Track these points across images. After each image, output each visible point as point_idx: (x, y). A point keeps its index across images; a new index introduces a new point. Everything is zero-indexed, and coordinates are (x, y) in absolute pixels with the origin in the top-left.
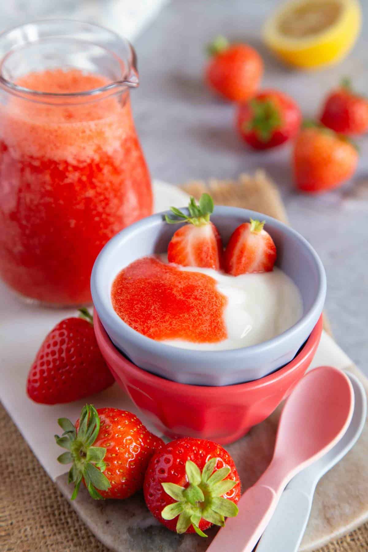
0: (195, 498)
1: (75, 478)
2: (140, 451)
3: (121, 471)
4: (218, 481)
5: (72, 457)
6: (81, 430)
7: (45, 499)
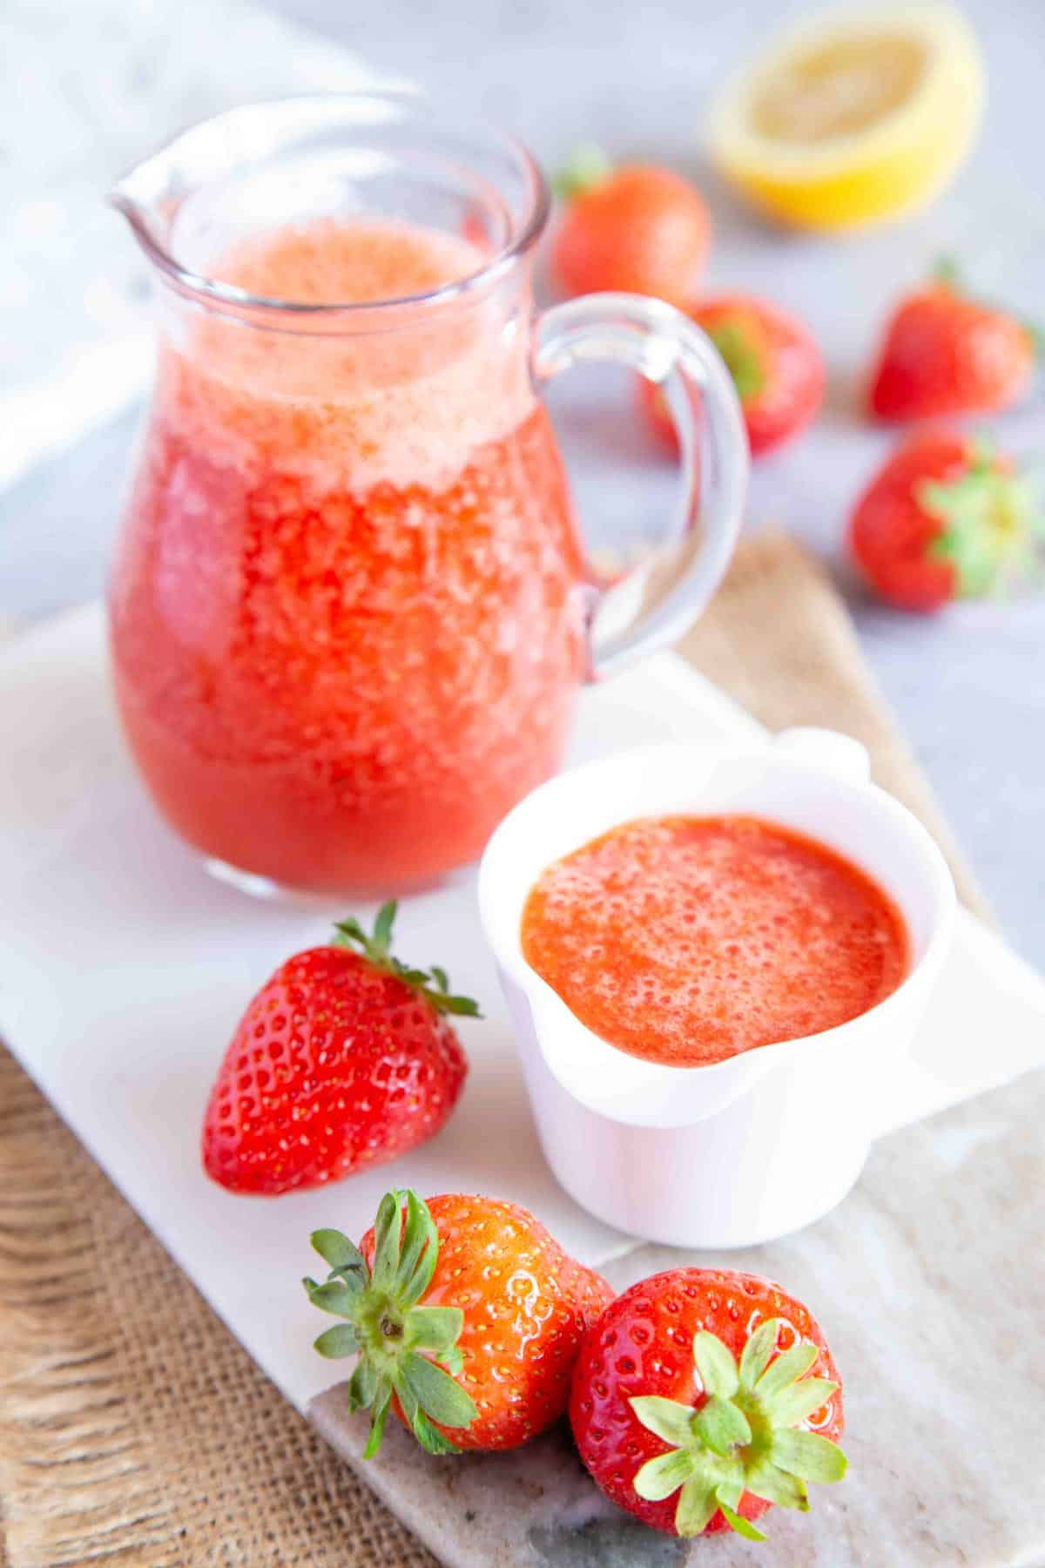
0: (725, 1436)
1: (369, 1397)
2: (553, 1311)
3: (505, 1370)
4: (786, 1383)
5: (358, 1338)
6: (381, 1261)
7: (267, 1460)
